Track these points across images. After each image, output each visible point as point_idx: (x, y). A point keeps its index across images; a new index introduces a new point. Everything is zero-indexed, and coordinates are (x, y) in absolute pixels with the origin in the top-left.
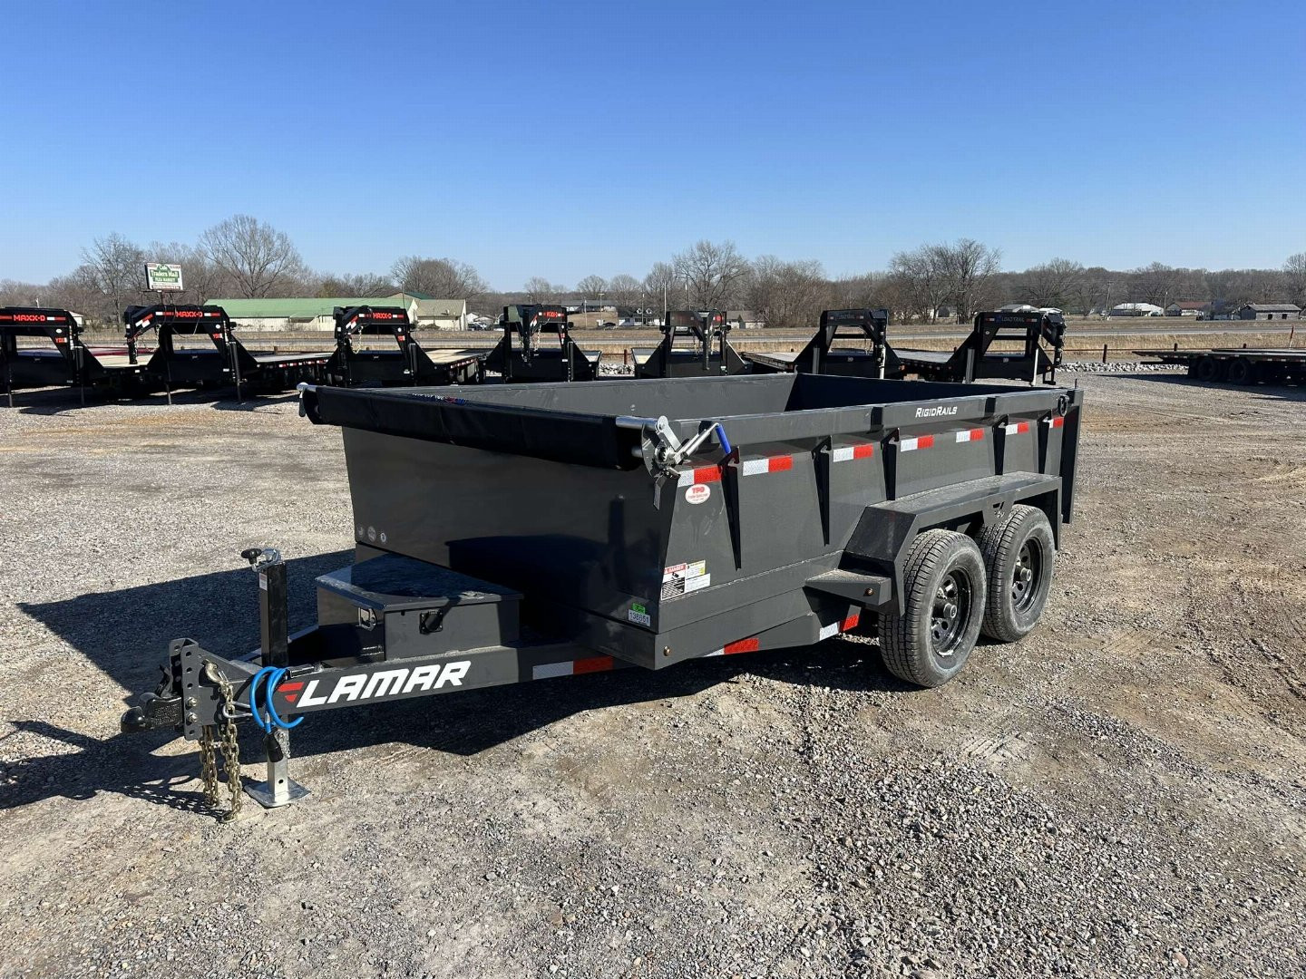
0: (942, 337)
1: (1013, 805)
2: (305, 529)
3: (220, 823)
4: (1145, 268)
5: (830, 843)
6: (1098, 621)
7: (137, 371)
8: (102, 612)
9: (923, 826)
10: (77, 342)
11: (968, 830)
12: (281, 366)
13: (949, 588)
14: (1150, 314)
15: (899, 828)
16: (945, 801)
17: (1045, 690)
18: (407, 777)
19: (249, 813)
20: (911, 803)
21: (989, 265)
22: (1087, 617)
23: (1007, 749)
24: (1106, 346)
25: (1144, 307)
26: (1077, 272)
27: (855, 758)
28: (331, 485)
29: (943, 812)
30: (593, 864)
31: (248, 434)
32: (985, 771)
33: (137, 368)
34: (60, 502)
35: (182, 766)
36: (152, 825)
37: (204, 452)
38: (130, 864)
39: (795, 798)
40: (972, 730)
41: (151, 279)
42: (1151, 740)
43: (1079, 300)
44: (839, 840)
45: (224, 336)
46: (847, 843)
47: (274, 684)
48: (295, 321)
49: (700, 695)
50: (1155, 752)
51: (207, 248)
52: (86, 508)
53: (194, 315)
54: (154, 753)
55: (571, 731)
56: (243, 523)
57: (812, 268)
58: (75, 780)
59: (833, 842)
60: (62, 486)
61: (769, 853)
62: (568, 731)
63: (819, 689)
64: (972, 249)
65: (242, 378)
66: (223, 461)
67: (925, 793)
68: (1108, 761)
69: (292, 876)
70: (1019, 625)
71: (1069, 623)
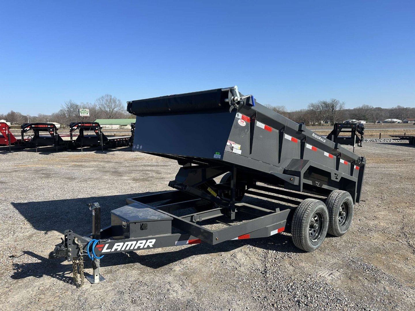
0: (325, 130)
1: (333, 295)
2: (116, 192)
3: (77, 288)
4: (395, 107)
5: (269, 306)
6: (370, 230)
7: (73, 142)
8: (53, 218)
9: (301, 301)
10: (56, 133)
11: (317, 303)
12: (115, 140)
13: (316, 218)
14: (397, 122)
15: (293, 301)
16: (310, 293)
17: (349, 254)
18: (136, 276)
19: (86, 285)
20: (298, 292)
21: (341, 107)
22: (366, 228)
23: (333, 275)
24: (380, 134)
25: (395, 120)
26: (371, 109)
27: (281, 276)
28: (126, 178)
29: (309, 296)
30: (190, 309)
31: (104, 161)
32: (325, 282)
33: (73, 141)
34: (46, 182)
35: (68, 269)
36: (57, 288)
37: (90, 167)
38: (49, 300)
39: (259, 289)
40: (322, 267)
41: (80, 113)
42: (385, 274)
43: (372, 118)
44: (272, 305)
45: (98, 131)
46: (275, 306)
47: (95, 245)
48: (122, 126)
49: (232, 252)
50: (386, 278)
51: (97, 104)
52: (53, 184)
53: (90, 125)
54: (61, 263)
55: (188, 262)
56: (98, 190)
57: (282, 108)
58: (37, 272)
59: (270, 305)
60: (47, 177)
61: (248, 308)
62: (187, 263)
63: (272, 251)
64: (335, 102)
65: (103, 143)
66: (95, 170)
67: (303, 289)
68: (369, 281)
69: (96, 307)
70: (341, 231)
71: (359, 230)
